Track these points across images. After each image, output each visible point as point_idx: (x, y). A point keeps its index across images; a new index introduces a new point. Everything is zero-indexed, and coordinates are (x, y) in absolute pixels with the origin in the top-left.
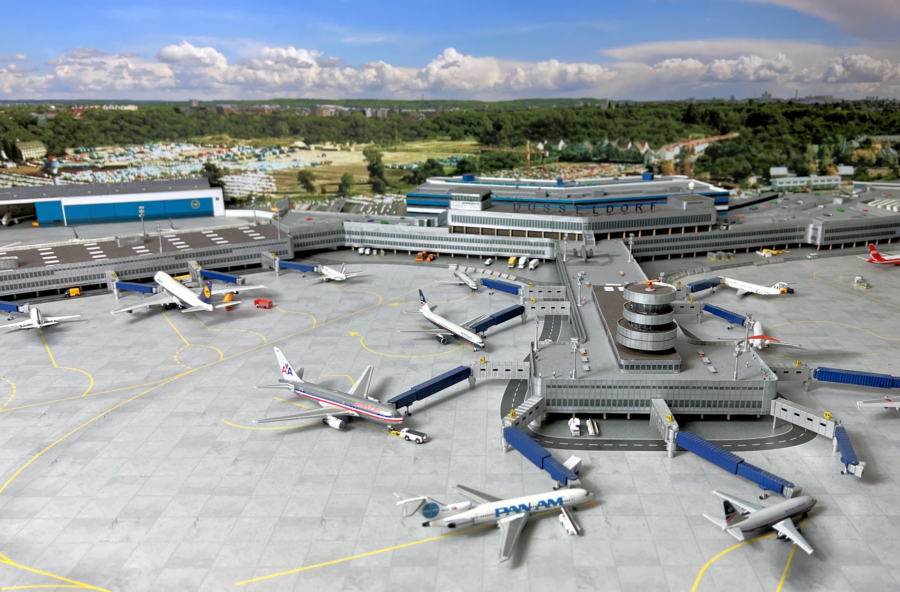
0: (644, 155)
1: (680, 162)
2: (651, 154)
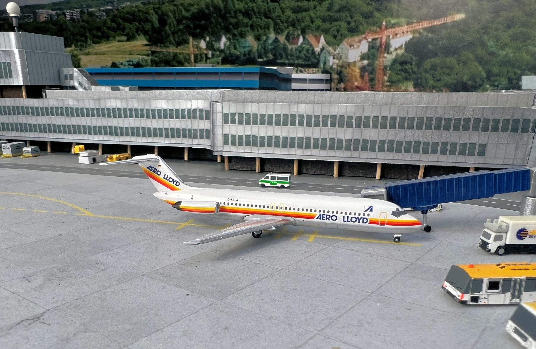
0: (319, 55)
1: (369, 65)
2: (329, 52)
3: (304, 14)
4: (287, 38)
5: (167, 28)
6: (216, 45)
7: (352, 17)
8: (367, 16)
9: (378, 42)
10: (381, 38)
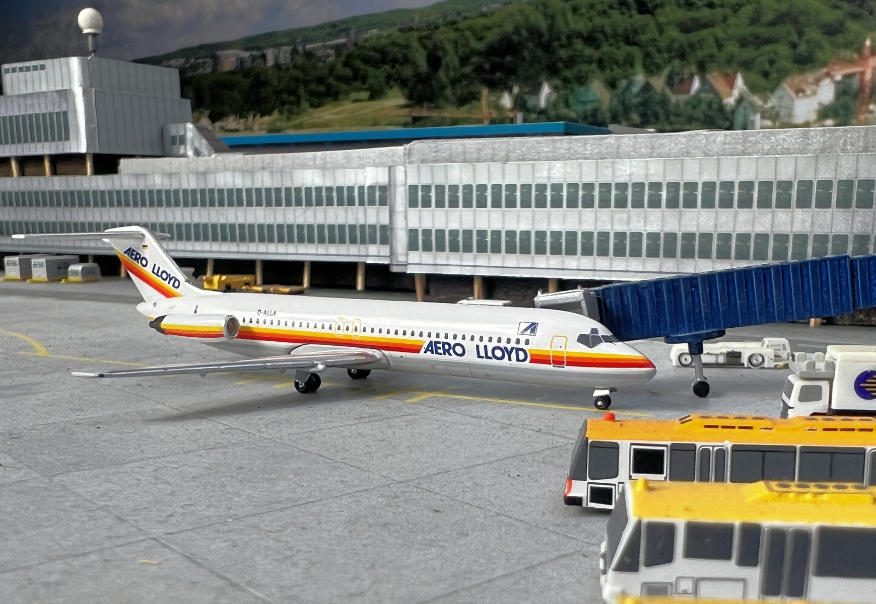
2: (753, 106)
3: (704, 33)
4: (670, 82)
5: (441, 74)
6: (531, 102)
7: (800, 34)
8: (832, 30)
9: (855, 83)
10: (862, 74)
